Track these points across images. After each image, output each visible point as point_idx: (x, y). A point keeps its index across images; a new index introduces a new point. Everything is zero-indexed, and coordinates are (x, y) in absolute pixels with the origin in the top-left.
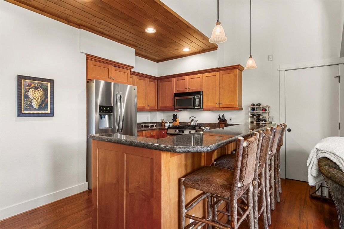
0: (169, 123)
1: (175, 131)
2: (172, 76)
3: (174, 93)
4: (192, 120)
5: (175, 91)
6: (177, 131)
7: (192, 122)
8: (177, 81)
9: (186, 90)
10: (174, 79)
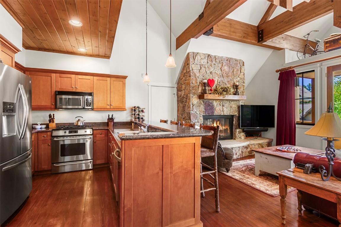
0: (40, 125)
1: (65, 132)
2: (52, 71)
3: (56, 91)
4: (79, 120)
5: (55, 89)
6: (67, 131)
7: (79, 122)
8: (59, 78)
9: (73, 89)
10: (54, 75)
